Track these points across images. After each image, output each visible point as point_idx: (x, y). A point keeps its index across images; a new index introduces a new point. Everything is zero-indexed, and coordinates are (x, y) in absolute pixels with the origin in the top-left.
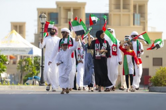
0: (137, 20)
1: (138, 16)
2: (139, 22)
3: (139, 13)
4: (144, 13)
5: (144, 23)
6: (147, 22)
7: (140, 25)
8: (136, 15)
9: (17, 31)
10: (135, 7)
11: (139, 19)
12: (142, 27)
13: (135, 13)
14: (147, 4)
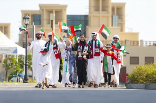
0: (115, 21)
1: (116, 17)
2: (117, 23)
3: (117, 14)
4: (122, 15)
5: (122, 24)
6: (124, 23)
7: (118, 26)
8: (114, 17)
9: (2, 32)
10: (113, 9)
11: (117, 20)
12: (120, 28)
13: (113, 15)
14: (124, 7)
